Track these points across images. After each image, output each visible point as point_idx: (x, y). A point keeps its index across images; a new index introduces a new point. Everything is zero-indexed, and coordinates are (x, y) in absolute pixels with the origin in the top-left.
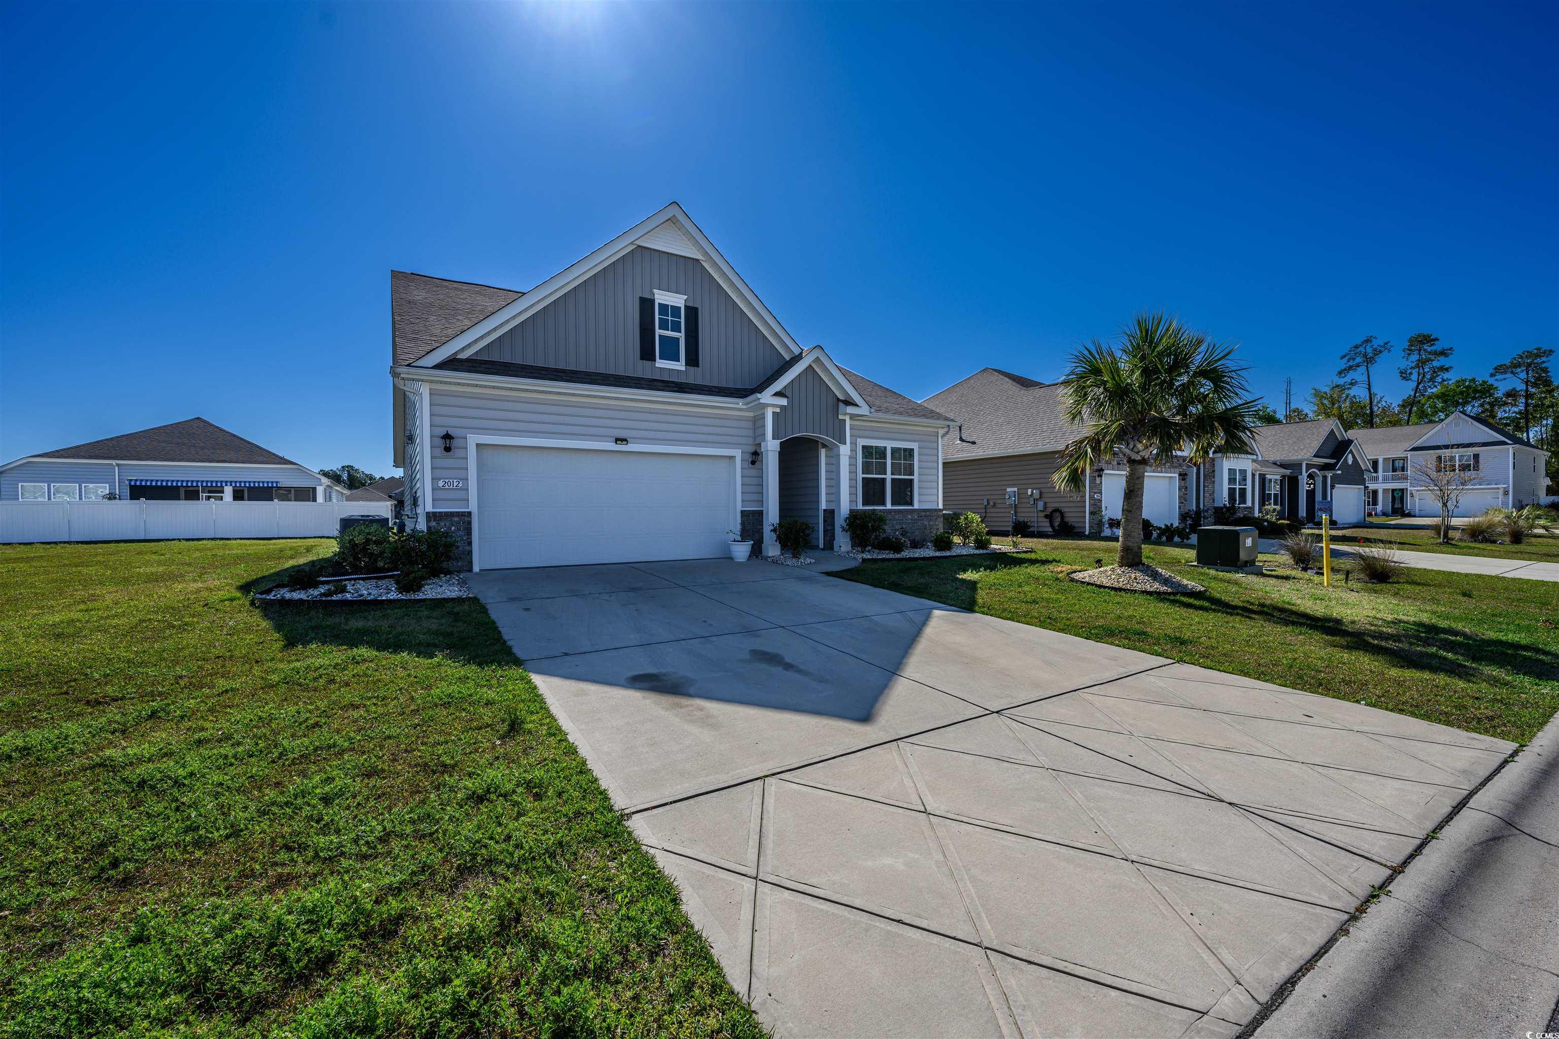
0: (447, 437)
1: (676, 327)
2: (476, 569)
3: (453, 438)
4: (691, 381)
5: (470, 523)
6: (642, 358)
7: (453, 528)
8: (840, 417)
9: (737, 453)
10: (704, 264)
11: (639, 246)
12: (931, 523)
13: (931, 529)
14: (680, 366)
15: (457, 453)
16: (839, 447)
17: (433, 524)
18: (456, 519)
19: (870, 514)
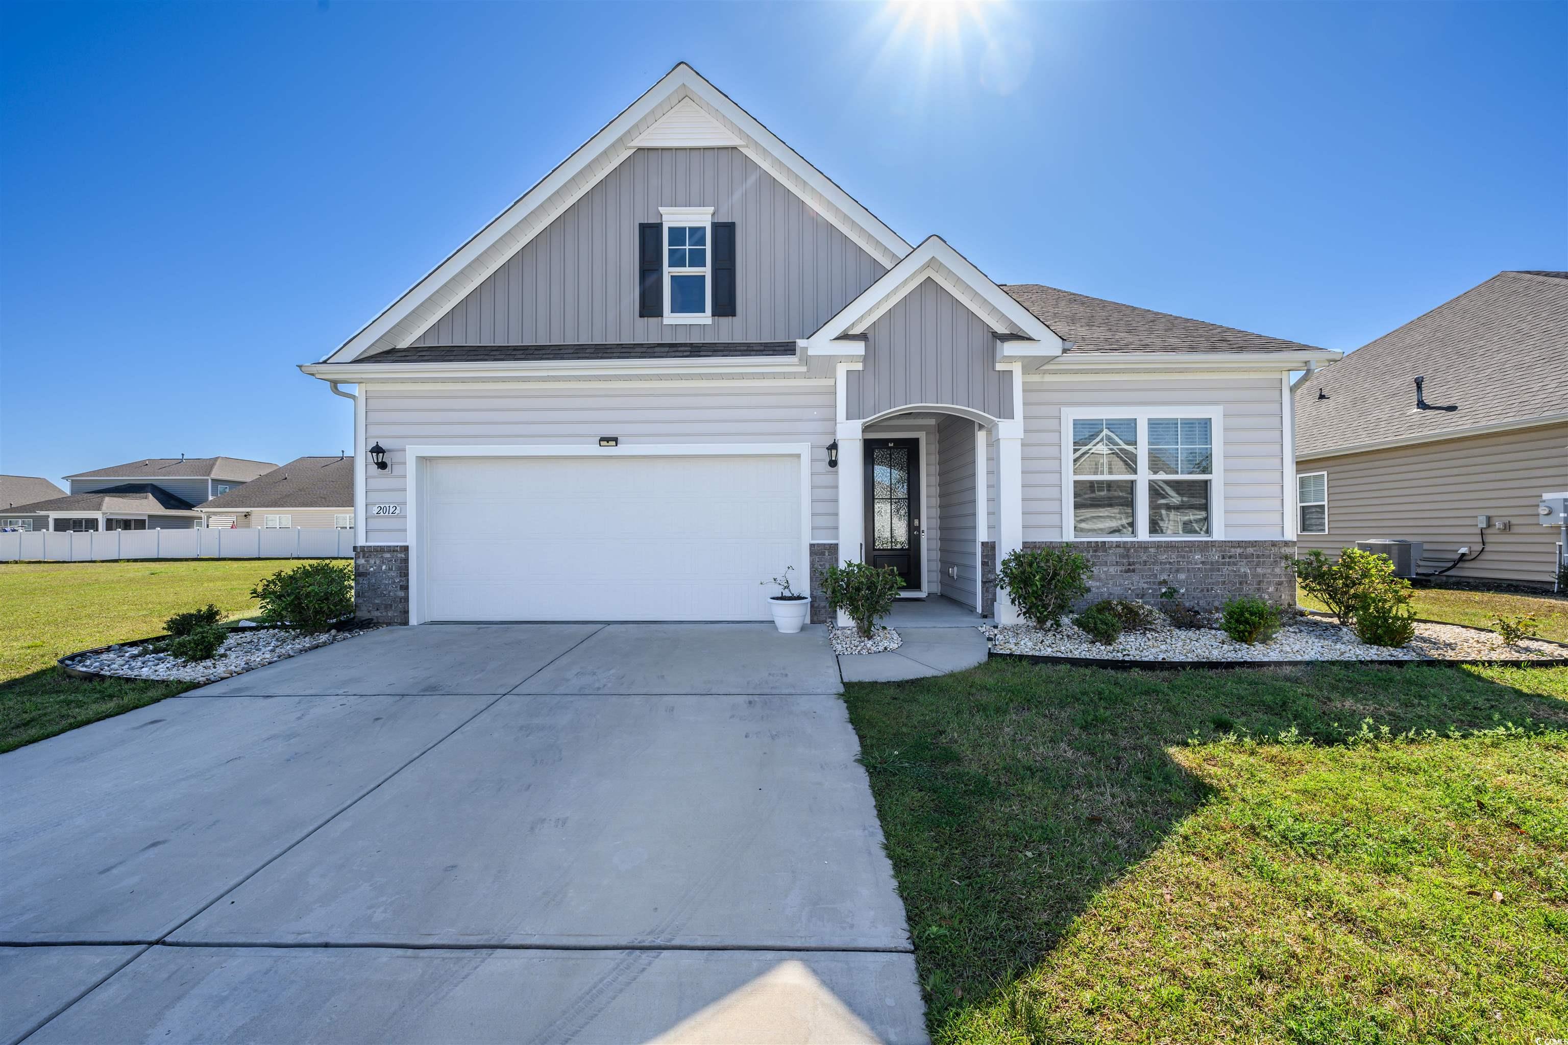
0: (377, 450)
1: (697, 259)
2: (413, 620)
3: (389, 451)
4: (724, 339)
5: (406, 561)
6: (641, 316)
7: (384, 567)
8: (999, 367)
9: (804, 449)
10: (745, 151)
11: (640, 149)
12: (1259, 570)
13: (1259, 583)
14: (705, 318)
15: (397, 470)
16: (996, 425)
17: (362, 561)
18: (388, 555)
19: (1095, 551)
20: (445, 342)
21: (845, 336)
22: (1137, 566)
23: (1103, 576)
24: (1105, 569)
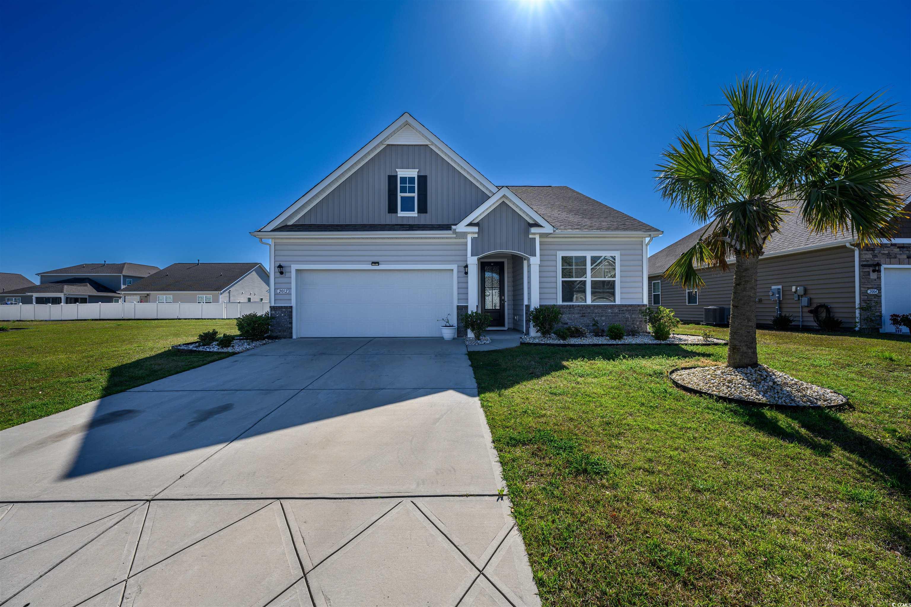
0: (280, 267)
1: (412, 190)
2: (294, 337)
3: (285, 267)
4: (422, 222)
5: (291, 312)
6: (389, 213)
7: (282, 315)
8: (531, 236)
9: (454, 267)
10: (431, 147)
11: (388, 145)
14: (414, 214)
15: (287, 275)
16: (529, 259)
17: (273, 312)
18: (284, 310)
19: (570, 308)
20: (307, 222)
21: (471, 224)
22: (586, 314)
23: (573, 318)
24: (574, 315)
